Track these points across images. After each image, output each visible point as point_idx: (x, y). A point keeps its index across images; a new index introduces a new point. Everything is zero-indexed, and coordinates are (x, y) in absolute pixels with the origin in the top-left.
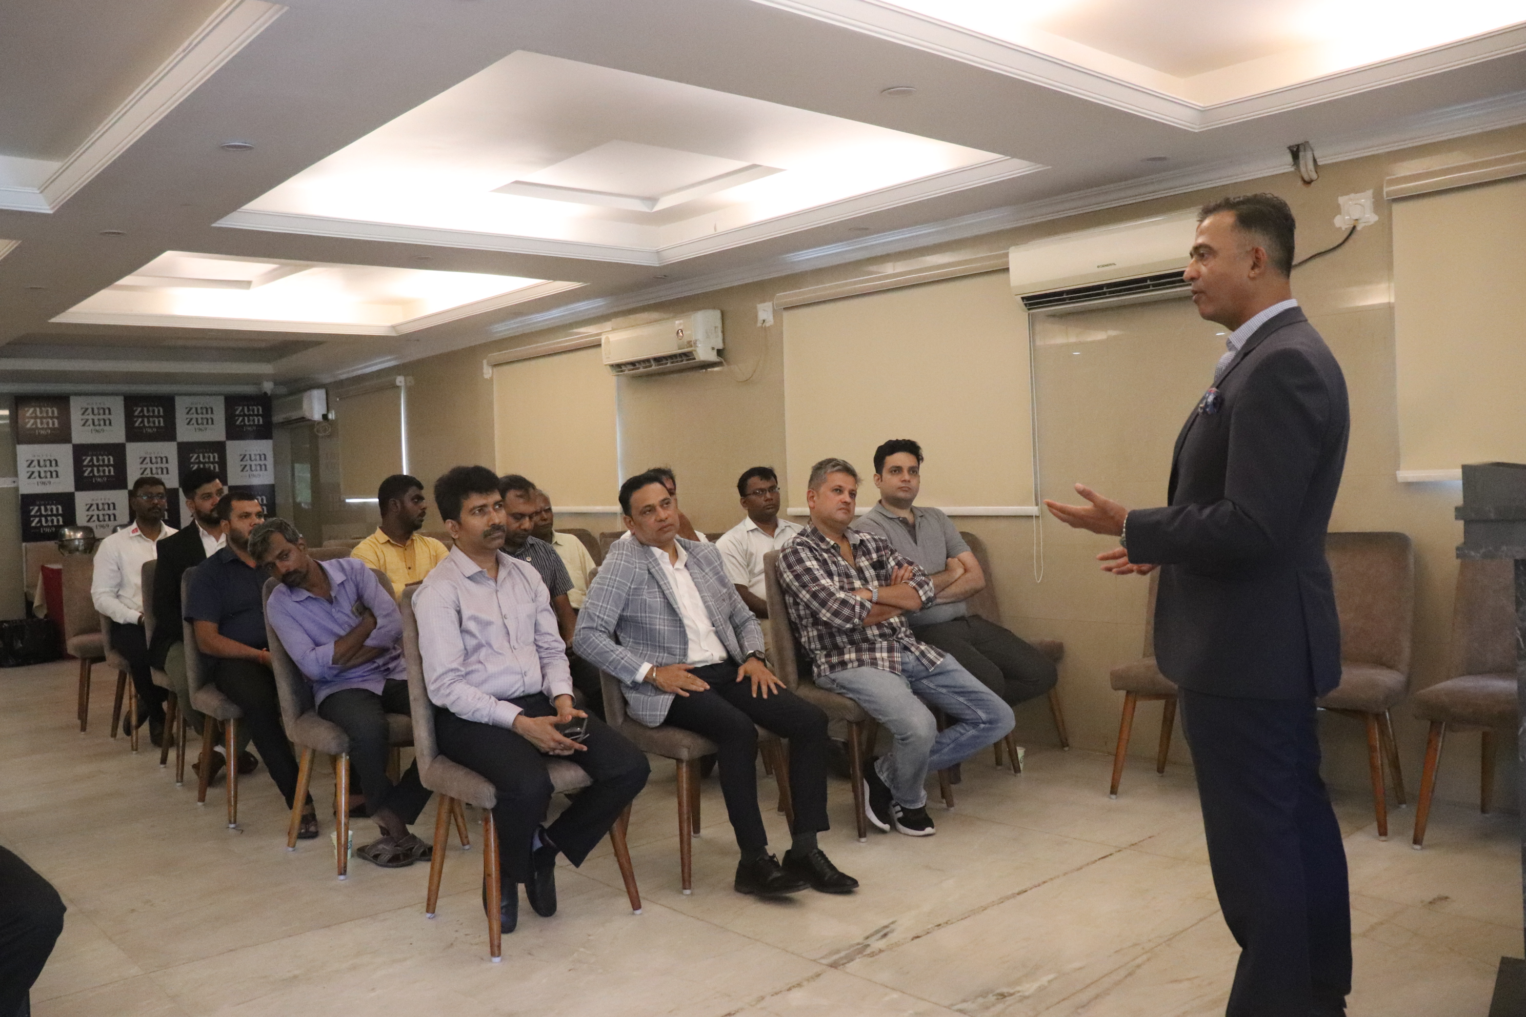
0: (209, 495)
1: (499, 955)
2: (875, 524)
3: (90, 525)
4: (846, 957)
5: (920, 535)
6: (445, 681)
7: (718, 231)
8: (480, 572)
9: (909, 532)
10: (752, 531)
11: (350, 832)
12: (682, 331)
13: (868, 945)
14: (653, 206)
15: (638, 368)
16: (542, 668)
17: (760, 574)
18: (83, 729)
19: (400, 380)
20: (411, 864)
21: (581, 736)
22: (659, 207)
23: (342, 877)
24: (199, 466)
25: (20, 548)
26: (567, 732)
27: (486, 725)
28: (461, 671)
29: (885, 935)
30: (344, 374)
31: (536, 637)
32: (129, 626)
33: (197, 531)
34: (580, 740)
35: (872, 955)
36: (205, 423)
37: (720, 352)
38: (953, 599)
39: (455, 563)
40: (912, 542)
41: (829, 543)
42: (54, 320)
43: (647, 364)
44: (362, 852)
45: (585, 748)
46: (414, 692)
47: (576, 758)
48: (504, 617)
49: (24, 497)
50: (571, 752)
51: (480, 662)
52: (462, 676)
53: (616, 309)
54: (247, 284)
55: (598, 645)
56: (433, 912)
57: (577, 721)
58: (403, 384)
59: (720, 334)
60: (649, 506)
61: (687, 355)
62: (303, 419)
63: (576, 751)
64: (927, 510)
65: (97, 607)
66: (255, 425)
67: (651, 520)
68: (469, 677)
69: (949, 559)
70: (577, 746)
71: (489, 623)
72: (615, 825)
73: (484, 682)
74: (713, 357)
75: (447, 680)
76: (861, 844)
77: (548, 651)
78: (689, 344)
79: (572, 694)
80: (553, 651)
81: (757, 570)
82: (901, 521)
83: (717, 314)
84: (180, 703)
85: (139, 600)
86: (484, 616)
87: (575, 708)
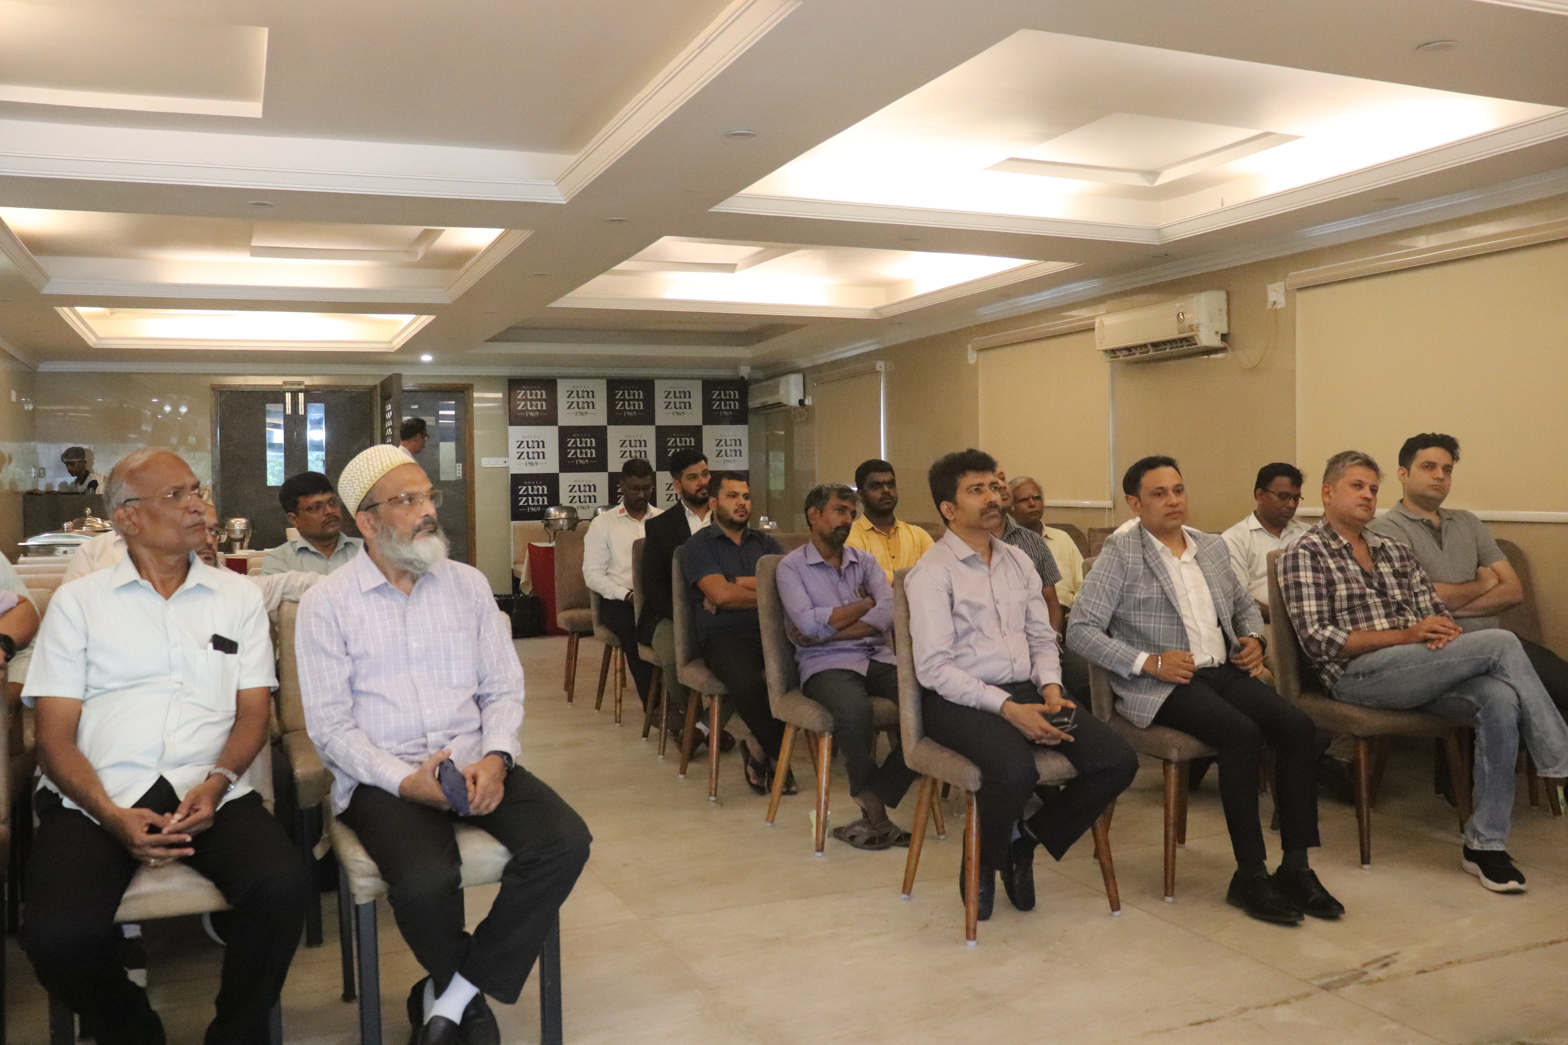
0: (694, 476)
1: (974, 939)
2: (1395, 526)
3: (574, 505)
4: (1341, 980)
5: (1446, 541)
6: (934, 663)
7: (1226, 205)
8: (974, 555)
9: (1435, 536)
10: (1255, 530)
11: (829, 812)
12: (1183, 314)
13: (1366, 973)
14: (1155, 179)
15: (1134, 354)
16: (1032, 656)
17: (1262, 576)
18: (570, 699)
19: (880, 365)
20: (886, 848)
21: (1069, 726)
22: (1163, 180)
23: (819, 854)
24: (676, 451)
25: (509, 524)
26: (1055, 721)
27: (974, 709)
28: (950, 654)
29: (1386, 965)
30: (822, 359)
31: (1027, 625)
32: (617, 602)
33: (683, 511)
34: (1068, 730)
35: (1370, 982)
36: (683, 407)
37: (1224, 337)
38: (1483, 613)
39: (949, 546)
40: (1437, 547)
41: (1341, 542)
42: (554, 305)
43: (1144, 350)
44: (838, 833)
45: (1072, 739)
46: (903, 673)
47: (1062, 749)
48: (996, 602)
49: (514, 477)
50: (1058, 742)
51: (970, 646)
52: (951, 659)
53: (1111, 291)
54: (730, 268)
55: (1091, 639)
56: (909, 894)
57: (1065, 711)
58: (883, 369)
59: (1225, 318)
60: (1161, 488)
61: (1188, 340)
62: (779, 404)
63: (1063, 741)
64: (1454, 512)
65: (588, 584)
66: (732, 410)
67: (1159, 504)
68: (959, 660)
69: (1481, 568)
70: (1064, 736)
71: (980, 607)
72: (1098, 821)
73: (974, 665)
74: (1216, 342)
75: (937, 661)
76: (1364, 871)
77: (1038, 640)
78: (1191, 328)
79: (1061, 684)
80: (1042, 640)
81: (1259, 573)
82: (1424, 523)
83: (1222, 295)
84: (665, 678)
85: (629, 576)
86: (975, 600)
87: (1063, 697)
